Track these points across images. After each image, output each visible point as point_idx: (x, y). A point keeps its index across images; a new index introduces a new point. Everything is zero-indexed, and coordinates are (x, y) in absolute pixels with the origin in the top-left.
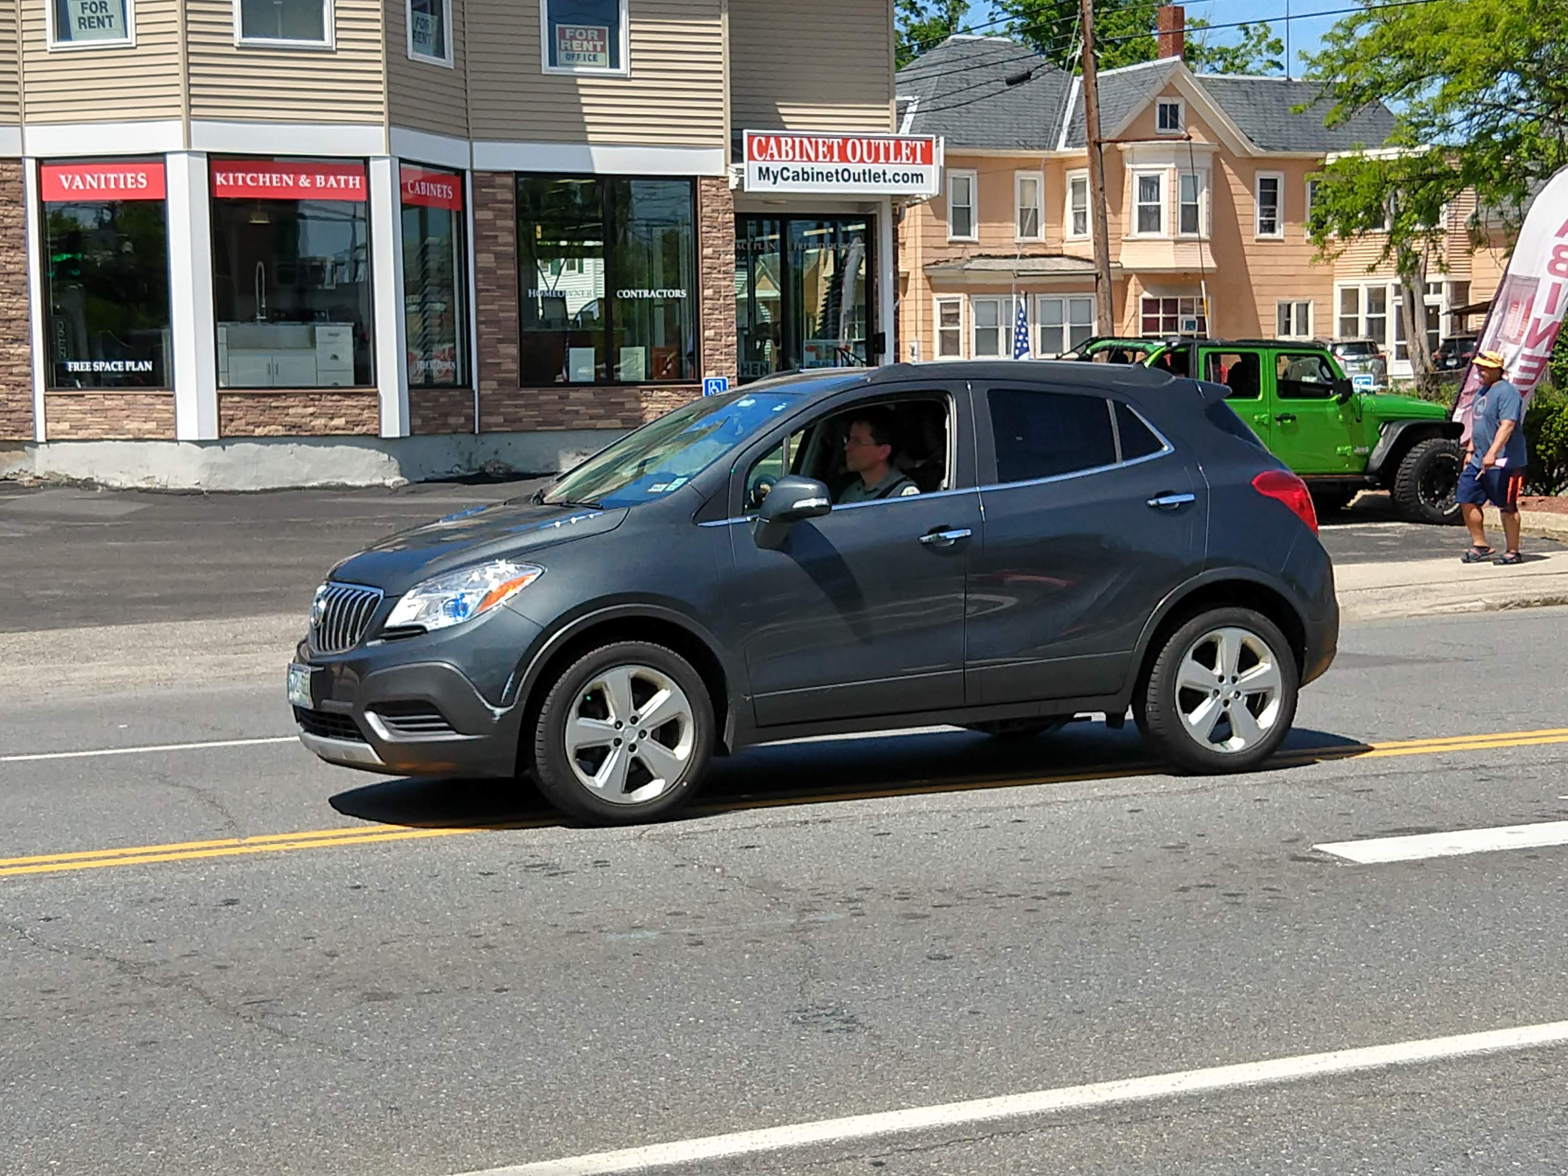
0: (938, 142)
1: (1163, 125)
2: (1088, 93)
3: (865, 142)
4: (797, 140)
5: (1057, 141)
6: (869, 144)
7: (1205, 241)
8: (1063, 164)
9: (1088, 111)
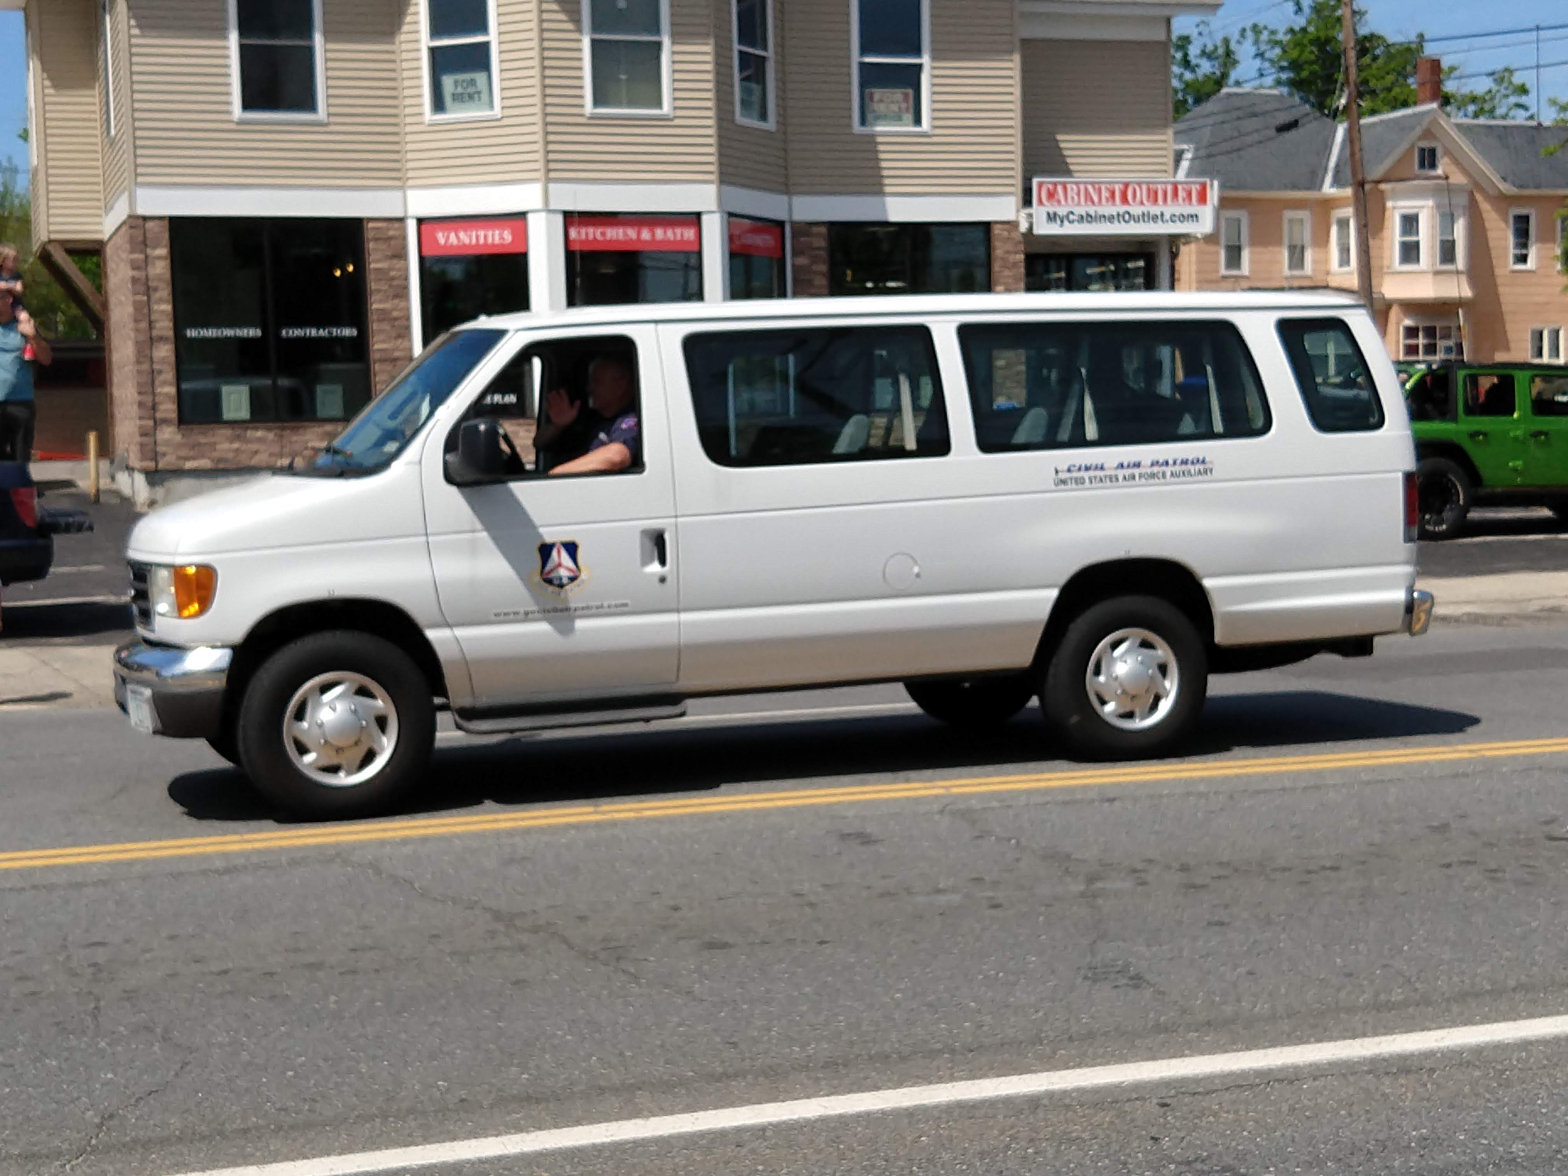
0: (1212, 186)
1: (1422, 165)
2: (1351, 138)
3: (1144, 187)
4: (1082, 187)
5: (1322, 182)
6: (1149, 190)
7: (1462, 273)
8: (1328, 204)
9: (1353, 154)
